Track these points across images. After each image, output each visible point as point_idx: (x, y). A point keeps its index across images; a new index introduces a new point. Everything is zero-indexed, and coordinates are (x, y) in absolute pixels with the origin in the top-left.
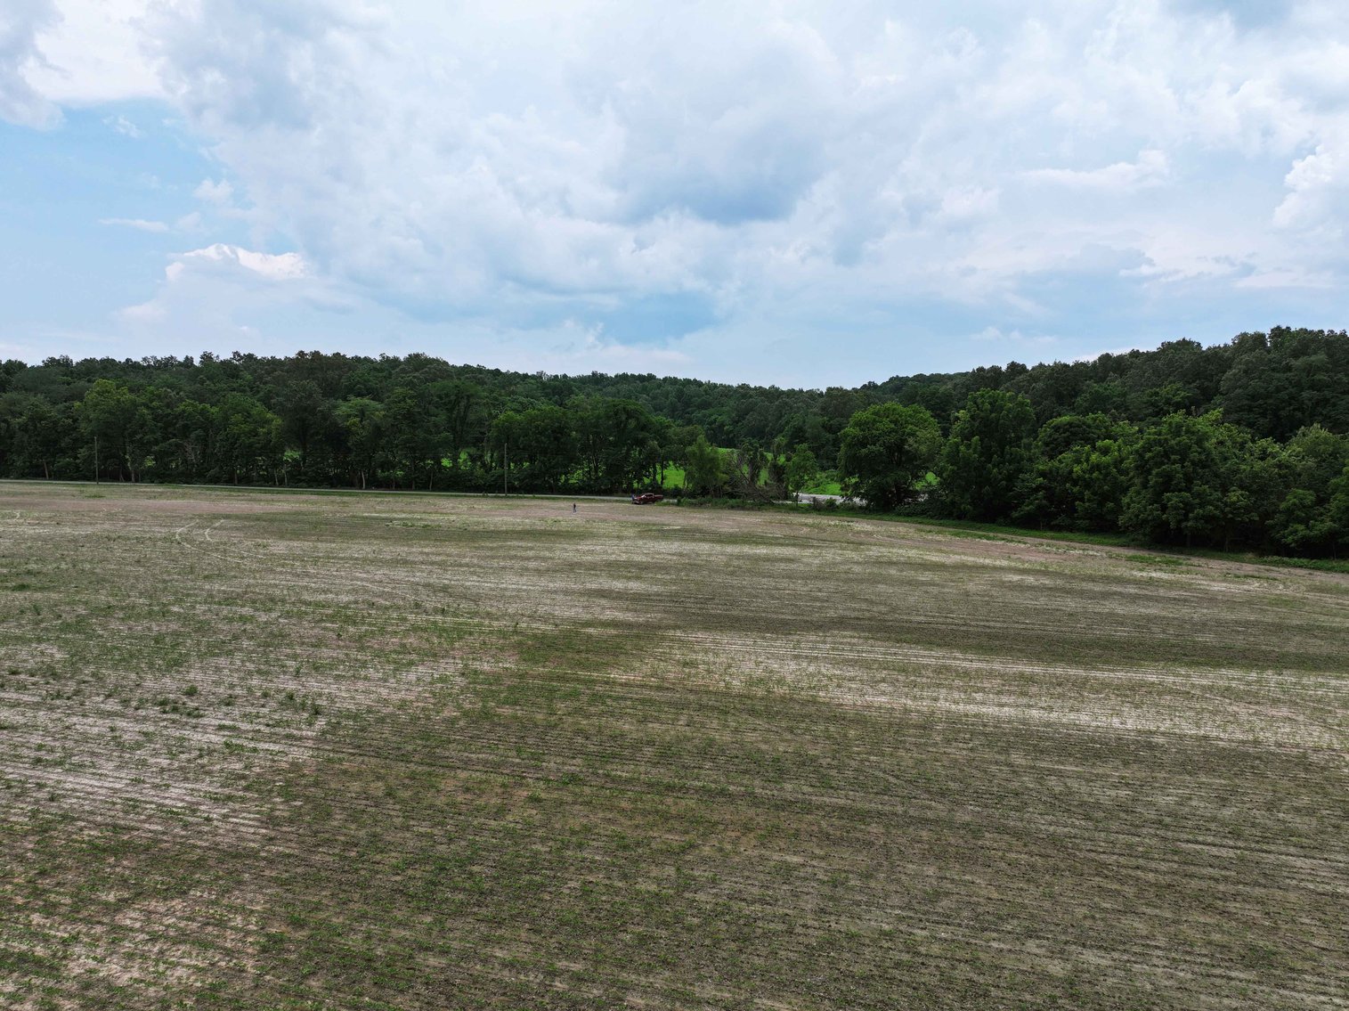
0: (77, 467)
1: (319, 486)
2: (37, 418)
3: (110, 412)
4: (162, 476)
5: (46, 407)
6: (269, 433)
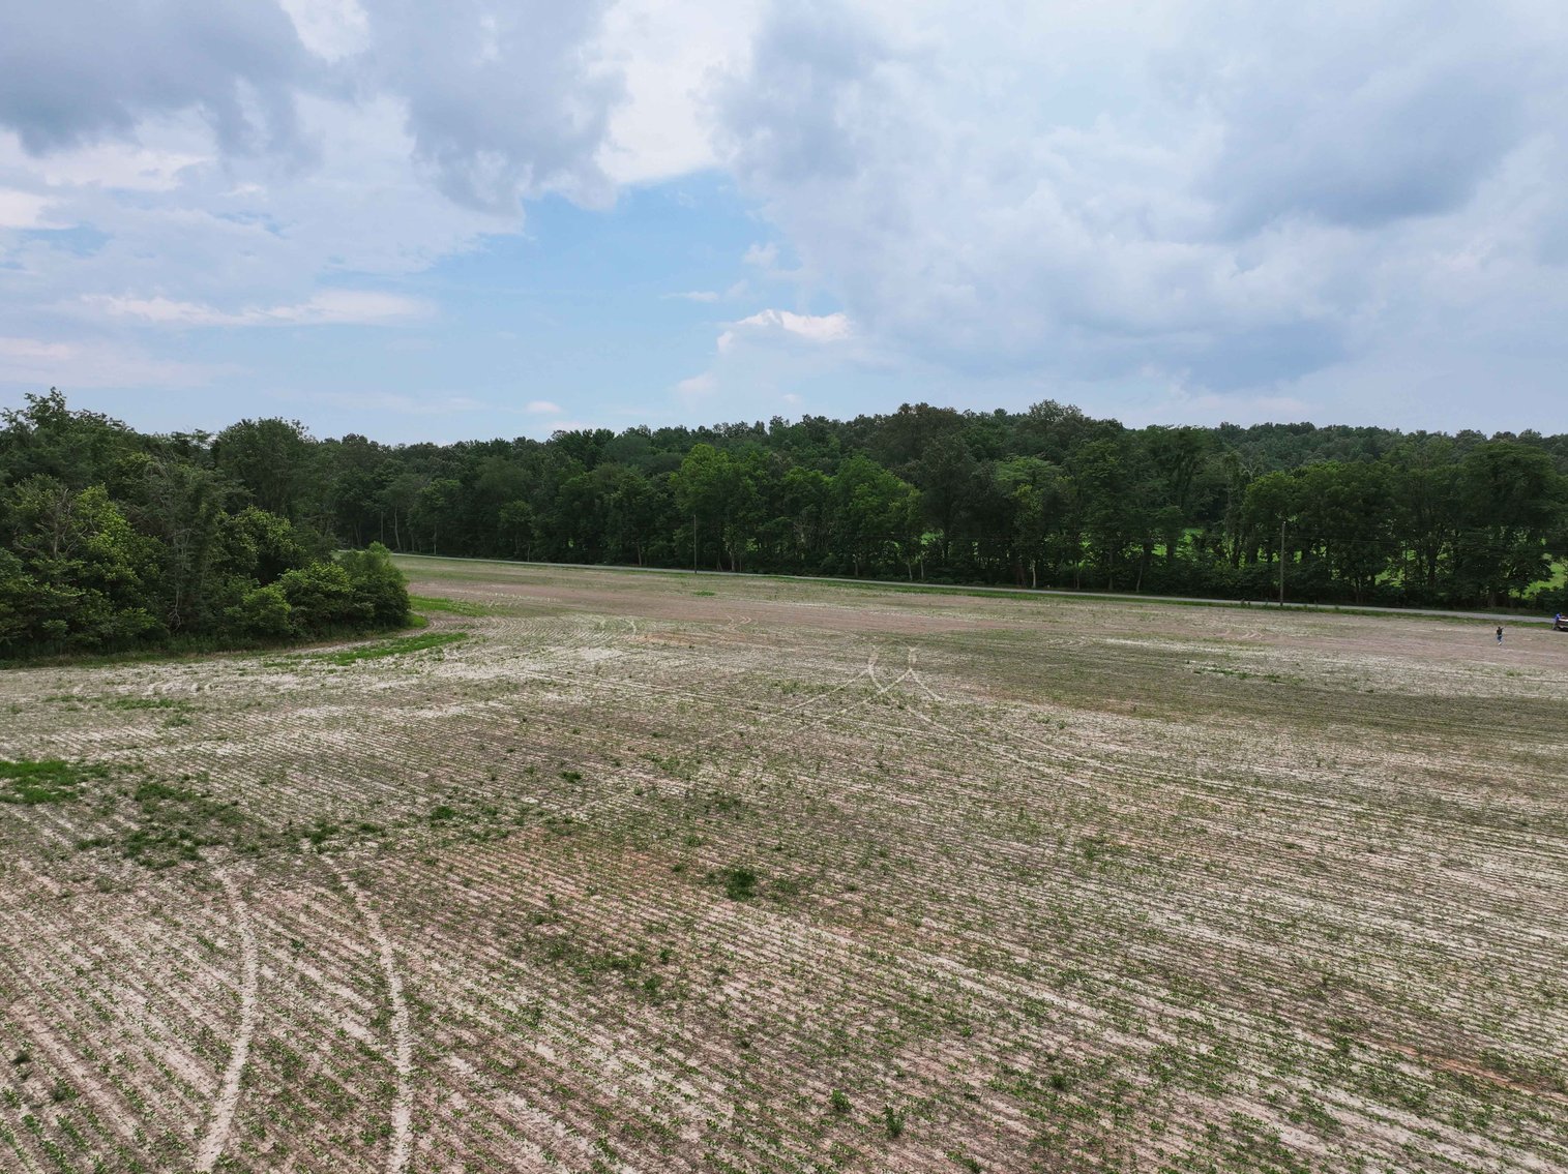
0: (672, 552)
1: (968, 582)
2: (632, 492)
3: (709, 484)
4: (766, 564)
5: (641, 480)
6: (903, 508)
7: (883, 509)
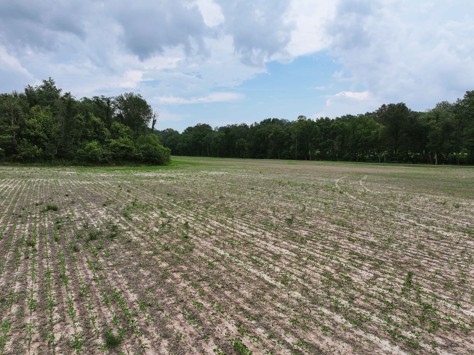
0: (289, 154)
2: (277, 133)
4: (322, 157)
5: (280, 129)
7: (369, 133)
